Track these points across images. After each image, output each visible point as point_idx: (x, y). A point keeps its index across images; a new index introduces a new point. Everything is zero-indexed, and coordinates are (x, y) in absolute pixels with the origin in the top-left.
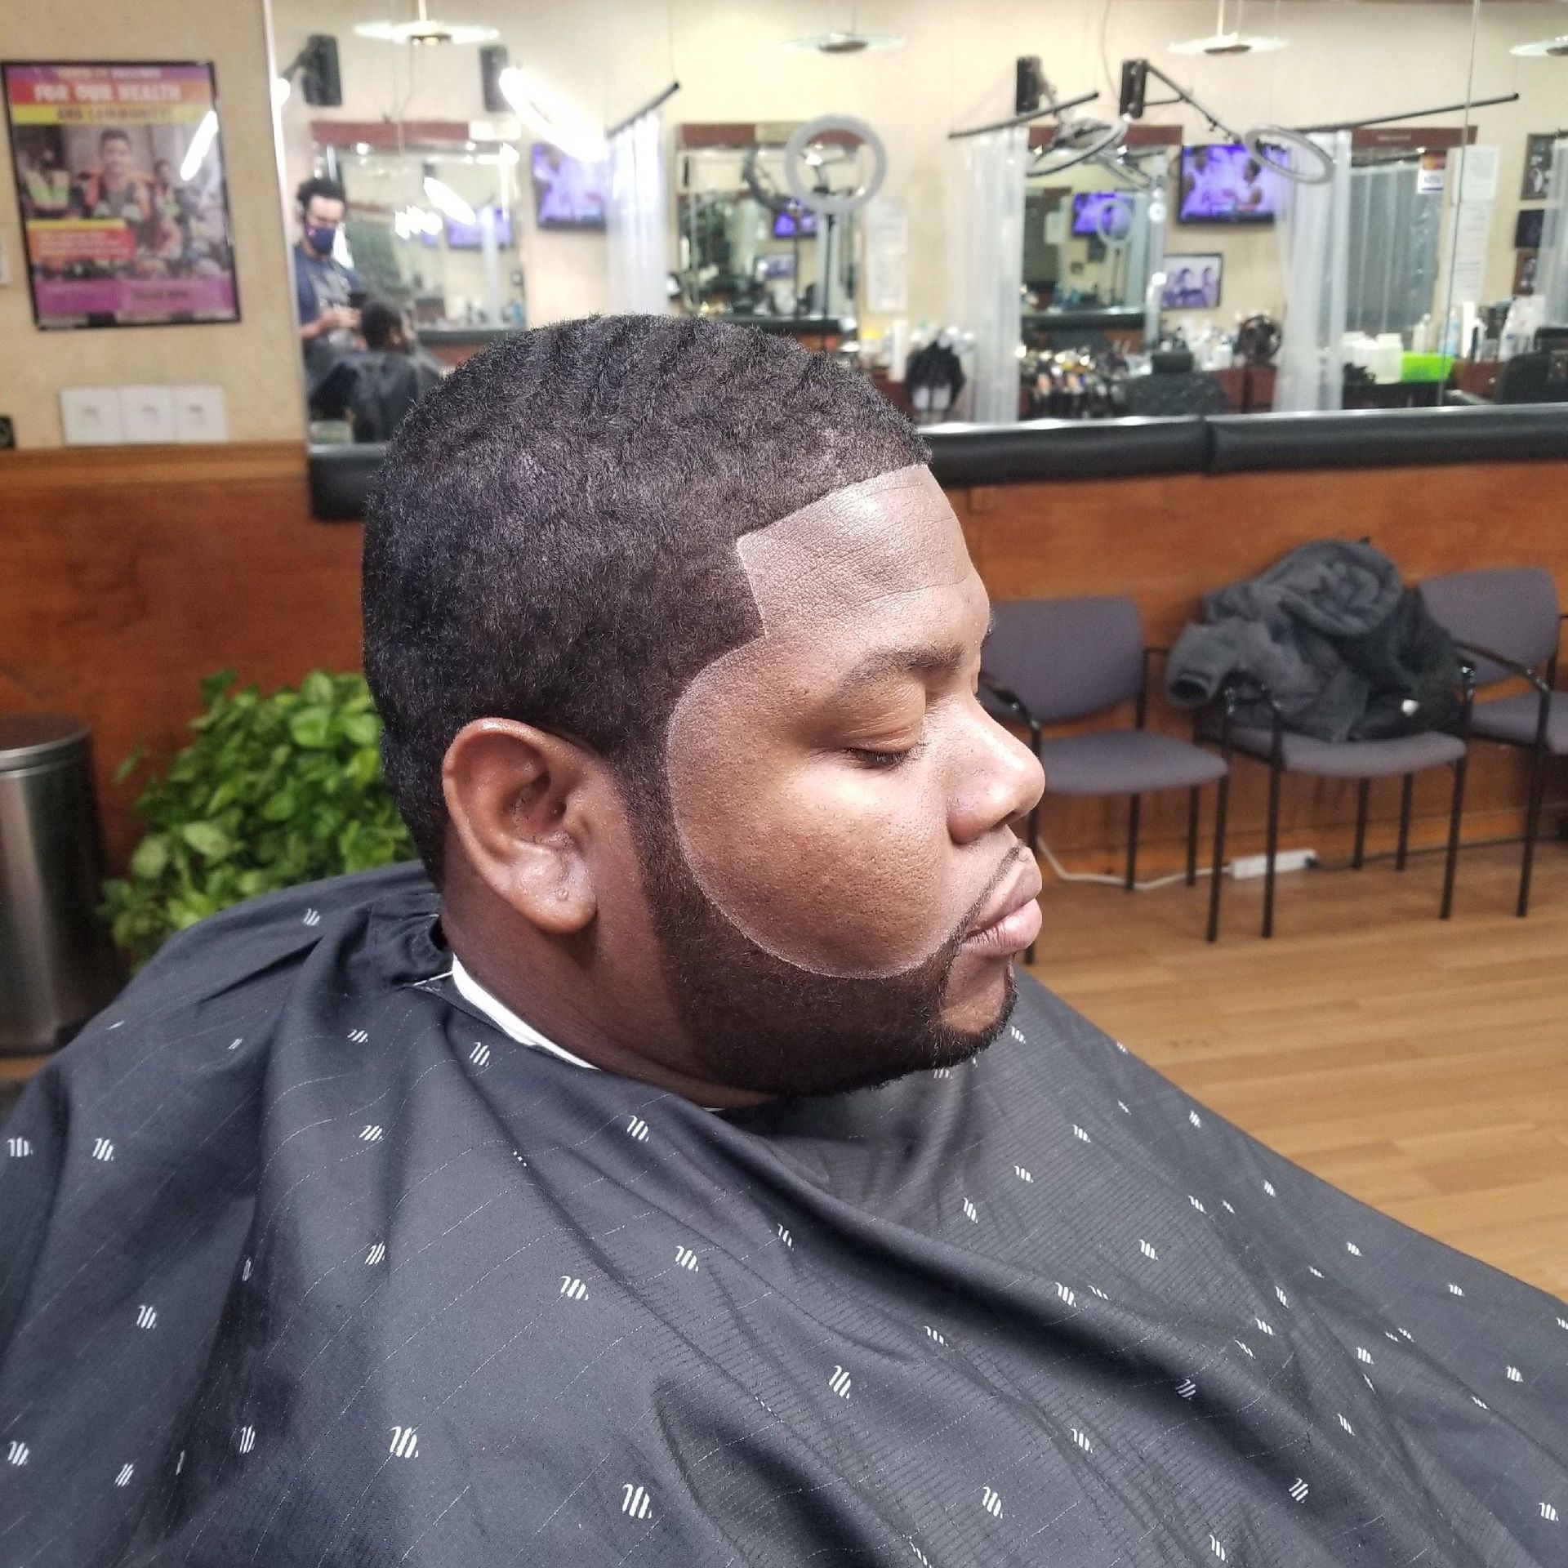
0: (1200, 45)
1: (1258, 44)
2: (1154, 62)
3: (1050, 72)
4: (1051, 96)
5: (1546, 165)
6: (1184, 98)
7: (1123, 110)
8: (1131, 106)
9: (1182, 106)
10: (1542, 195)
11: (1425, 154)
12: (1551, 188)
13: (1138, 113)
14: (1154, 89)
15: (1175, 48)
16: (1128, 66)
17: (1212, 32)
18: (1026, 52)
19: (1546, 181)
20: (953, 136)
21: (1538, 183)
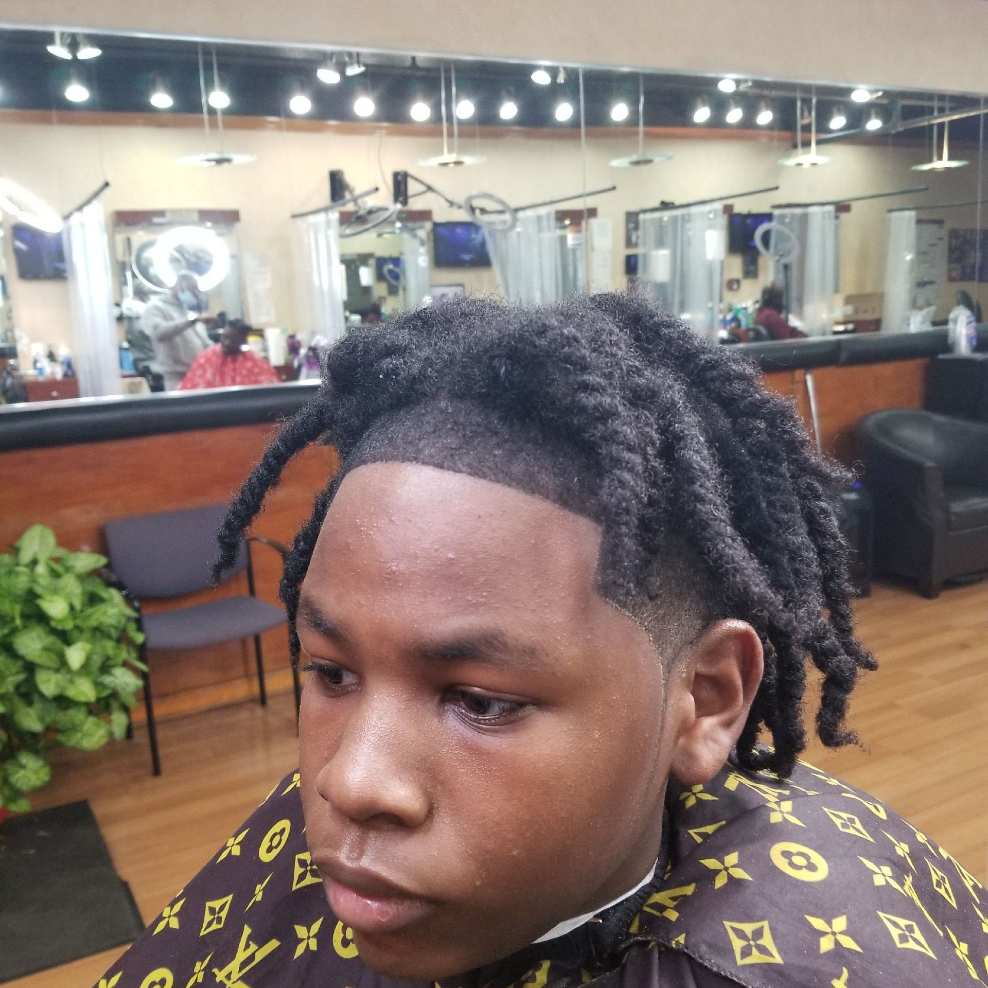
0: (435, 161)
1: (468, 160)
2: (411, 171)
3: (350, 178)
4: (351, 192)
5: (636, 228)
6: (430, 188)
7: (396, 200)
8: (401, 199)
9: (430, 195)
10: (636, 245)
11: (570, 225)
12: (640, 241)
13: (405, 203)
14: (413, 187)
15: (422, 163)
16: (396, 175)
17: (440, 152)
18: (335, 167)
19: (638, 237)
20: (294, 216)
21: (634, 239)
